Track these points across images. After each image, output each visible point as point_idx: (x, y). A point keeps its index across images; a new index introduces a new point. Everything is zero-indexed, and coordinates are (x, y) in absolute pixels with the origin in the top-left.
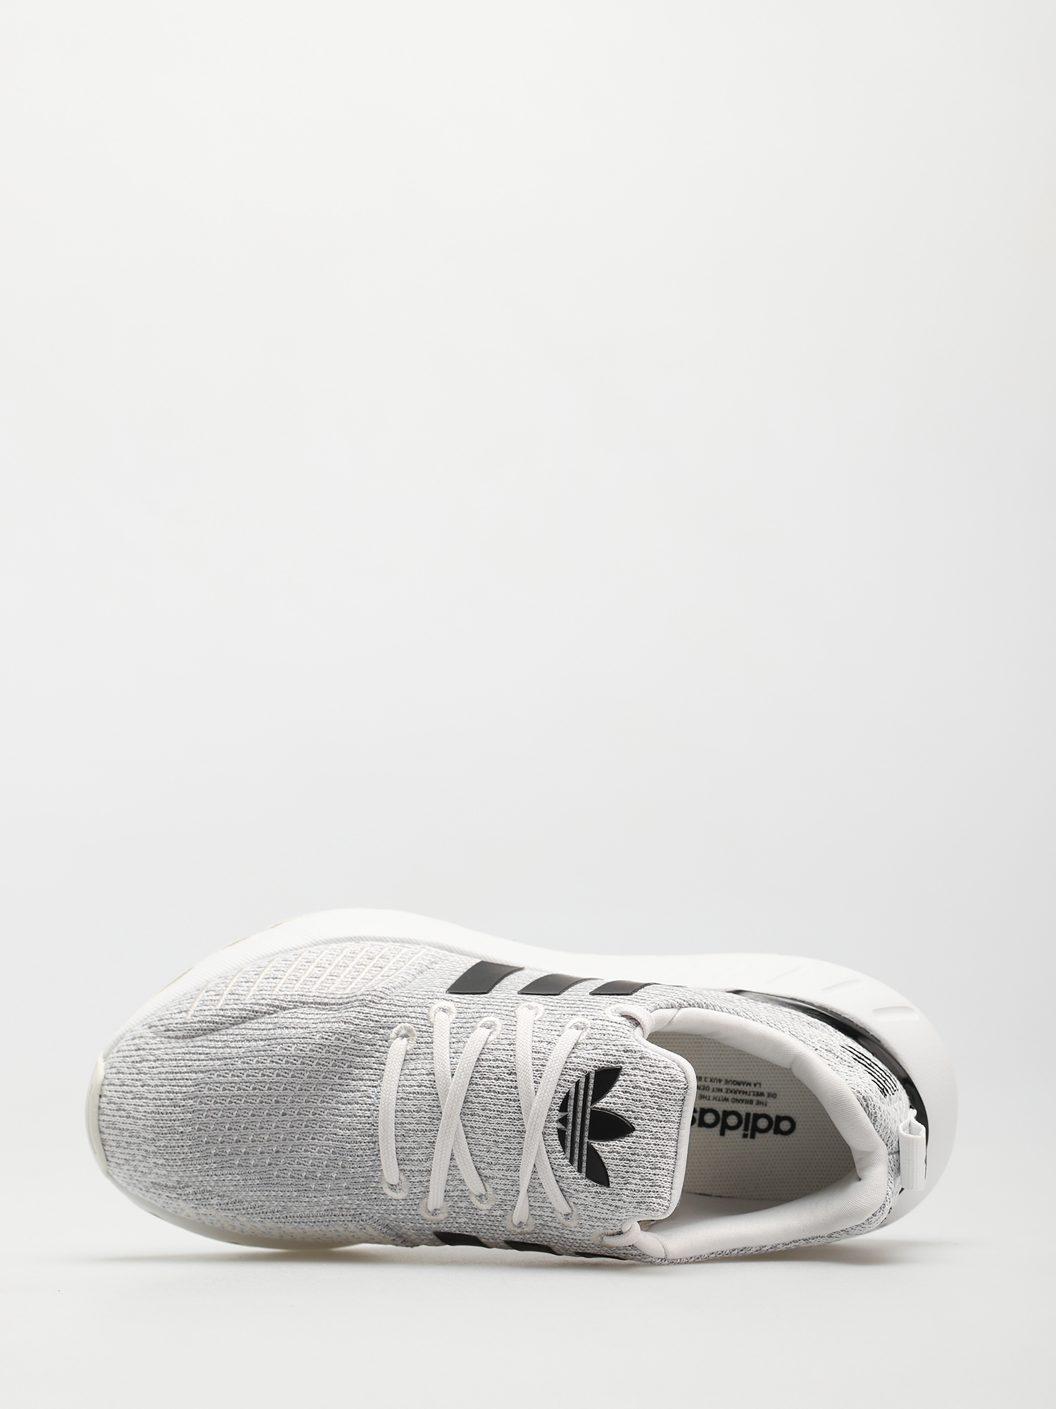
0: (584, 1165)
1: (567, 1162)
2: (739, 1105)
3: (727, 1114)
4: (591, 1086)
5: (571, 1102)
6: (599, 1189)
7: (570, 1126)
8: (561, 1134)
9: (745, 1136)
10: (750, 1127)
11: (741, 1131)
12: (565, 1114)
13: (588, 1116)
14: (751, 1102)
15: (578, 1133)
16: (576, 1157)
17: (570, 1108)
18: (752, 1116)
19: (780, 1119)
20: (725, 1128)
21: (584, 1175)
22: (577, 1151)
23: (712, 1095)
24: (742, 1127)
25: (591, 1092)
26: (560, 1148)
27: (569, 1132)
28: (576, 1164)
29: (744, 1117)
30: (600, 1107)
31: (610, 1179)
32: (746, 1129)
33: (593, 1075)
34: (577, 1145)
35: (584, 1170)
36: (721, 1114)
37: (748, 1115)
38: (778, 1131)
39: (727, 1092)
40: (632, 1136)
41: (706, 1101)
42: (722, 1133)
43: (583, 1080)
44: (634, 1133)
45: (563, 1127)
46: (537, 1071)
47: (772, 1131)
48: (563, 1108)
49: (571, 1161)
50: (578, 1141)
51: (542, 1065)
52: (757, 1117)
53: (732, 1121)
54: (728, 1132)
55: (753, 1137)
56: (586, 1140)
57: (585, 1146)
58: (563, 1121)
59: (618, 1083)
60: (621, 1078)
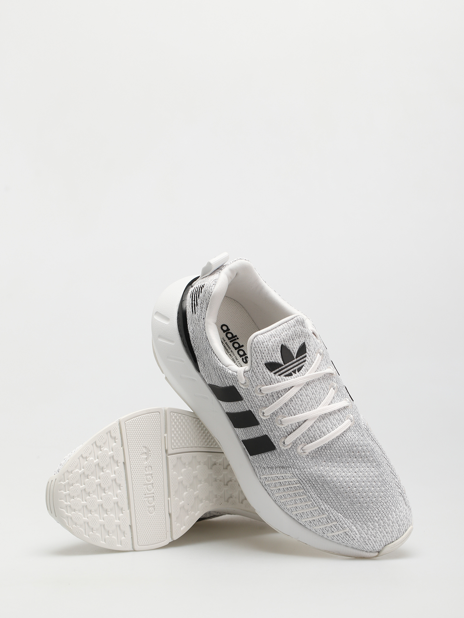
0: (303, 356)
1: (306, 362)
2: (230, 346)
3: (236, 349)
4: (278, 370)
5: (287, 373)
6: (307, 345)
7: (295, 368)
8: (299, 370)
9: (238, 338)
10: (234, 339)
11: (237, 341)
12: (292, 373)
13: (288, 364)
14: (226, 343)
15: (295, 364)
16: (302, 360)
17: (289, 372)
18: (230, 340)
19: (224, 331)
20: (240, 346)
21: (306, 354)
22: (301, 361)
23: (234, 357)
24: (236, 341)
25: (280, 368)
26: (304, 367)
27: (297, 368)
28: (304, 359)
29: (232, 343)
30: (282, 362)
31: (302, 343)
32: (235, 340)
33: (274, 372)
34: (299, 362)
35: (304, 355)
36: (237, 350)
37: (231, 342)
38: (228, 329)
39: (229, 352)
40: (285, 344)
41: (237, 357)
42: (243, 346)
43: (277, 374)
44: (283, 344)
45: (297, 371)
46: (285, 392)
47: (230, 331)
48: (290, 375)
49: (305, 361)
50: (297, 362)
51: (282, 392)
52: (229, 339)
53: (236, 345)
54: (241, 345)
55: (236, 336)
56: (295, 360)
57: (298, 359)
58: (294, 372)
59: (271, 361)
60: (268, 361)
